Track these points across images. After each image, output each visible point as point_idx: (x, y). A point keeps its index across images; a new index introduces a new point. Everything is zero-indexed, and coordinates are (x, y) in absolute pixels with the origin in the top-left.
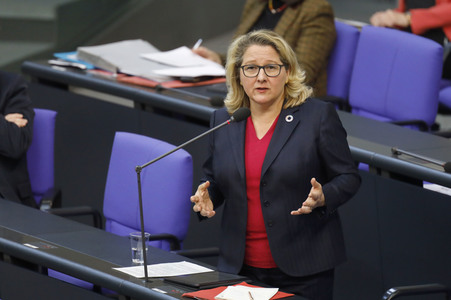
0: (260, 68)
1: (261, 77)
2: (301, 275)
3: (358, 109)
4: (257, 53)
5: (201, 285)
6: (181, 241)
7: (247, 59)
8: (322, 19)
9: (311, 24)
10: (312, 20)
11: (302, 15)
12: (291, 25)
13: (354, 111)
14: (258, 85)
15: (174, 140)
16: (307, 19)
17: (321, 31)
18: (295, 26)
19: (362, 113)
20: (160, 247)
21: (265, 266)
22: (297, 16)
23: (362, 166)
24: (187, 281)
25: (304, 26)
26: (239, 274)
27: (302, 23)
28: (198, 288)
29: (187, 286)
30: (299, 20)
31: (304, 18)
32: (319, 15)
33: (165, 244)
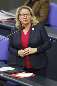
0: (25, 15)
1: (25, 17)
2: (38, 69)
3: (53, 26)
4: (24, 11)
5: (13, 73)
6: (7, 61)
7: (21, 13)
8: (46, 3)
9: (43, 5)
10: (43, 4)
11: (41, 2)
12: (38, 5)
13: (52, 27)
14: (24, 19)
15: (5, 35)
16: (42, 4)
17: (46, 6)
18: (39, 5)
19: (54, 27)
20: (2, 63)
21: (29, 67)
22: (40, 3)
23: (54, 41)
24: (9, 72)
25: (42, 5)
26: (23, 70)
27: (41, 5)
28: (12, 74)
29: (9, 73)
30: (40, 4)
31: (41, 3)
32: (45, 2)
33: (3, 62)
